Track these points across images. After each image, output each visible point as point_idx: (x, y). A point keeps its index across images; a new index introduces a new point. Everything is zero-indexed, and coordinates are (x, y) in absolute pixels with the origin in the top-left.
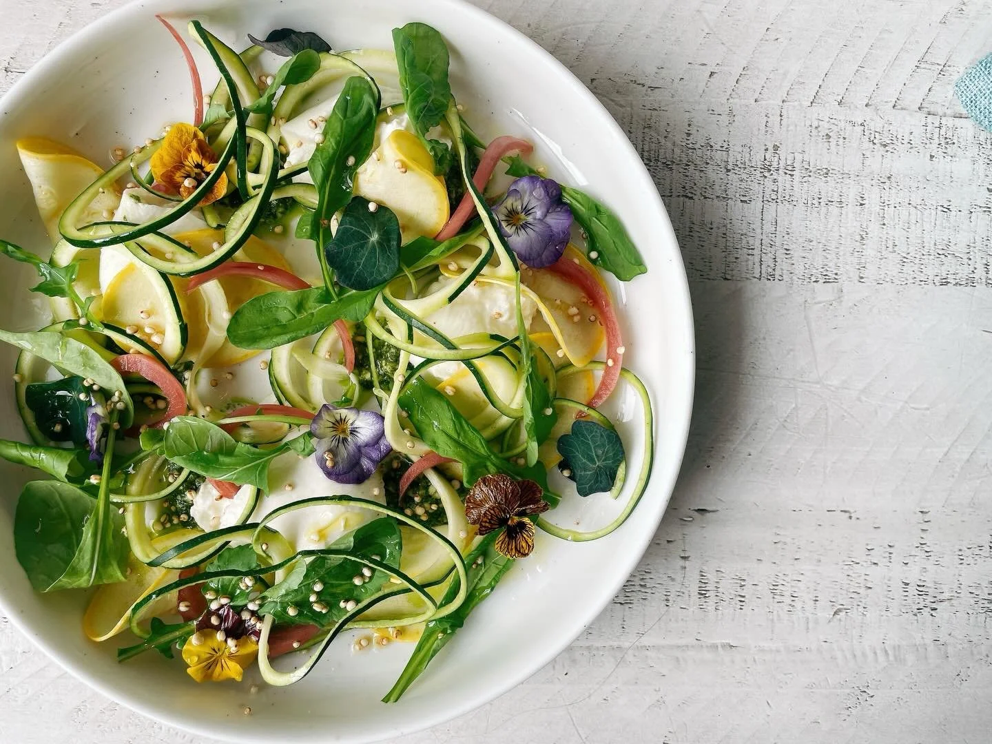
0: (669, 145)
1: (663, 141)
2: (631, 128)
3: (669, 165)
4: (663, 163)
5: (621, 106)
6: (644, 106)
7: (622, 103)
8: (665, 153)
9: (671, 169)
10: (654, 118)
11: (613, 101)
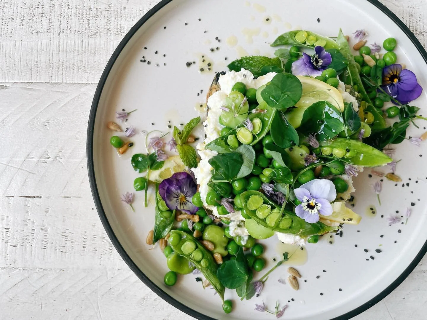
0: (422, 24)
1: (418, 22)
2: (403, 16)
3: (422, 33)
4: (419, 32)
5: (398, 7)
6: (408, 6)
7: (399, 5)
8: (420, 27)
9: (424, 35)
10: (413, 11)
11: (394, 4)
